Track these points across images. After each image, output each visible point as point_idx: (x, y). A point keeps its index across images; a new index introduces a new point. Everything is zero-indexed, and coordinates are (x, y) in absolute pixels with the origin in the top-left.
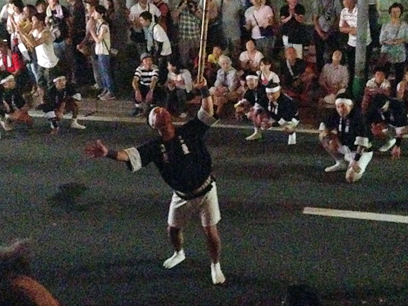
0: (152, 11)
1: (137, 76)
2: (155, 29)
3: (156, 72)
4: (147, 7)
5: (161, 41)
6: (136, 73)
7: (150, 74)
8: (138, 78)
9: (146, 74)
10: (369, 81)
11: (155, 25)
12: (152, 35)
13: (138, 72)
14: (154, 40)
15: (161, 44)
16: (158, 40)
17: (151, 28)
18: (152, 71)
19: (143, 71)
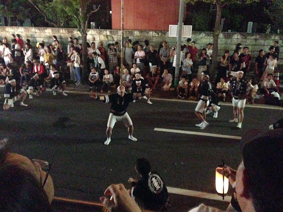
0: (97, 52)
1: (91, 76)
2: (98, 58)
3: (98, 74)
4: (95, 50)
5: (101, 63)
6: (90, 75)
7: (95, 75)
8: (91, 77)
9: (93, 75)
10: (180, 81)
11: (98, 57)
12: (97, 61)
13: (91, 74)
14: (98, 63)
15: (100, 65)
16: (100, 63)
17: (97, 58)
18: (96, 74)
19: (93, 74)
